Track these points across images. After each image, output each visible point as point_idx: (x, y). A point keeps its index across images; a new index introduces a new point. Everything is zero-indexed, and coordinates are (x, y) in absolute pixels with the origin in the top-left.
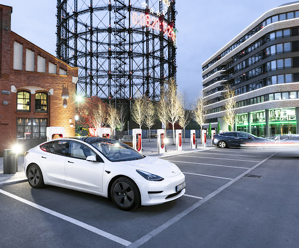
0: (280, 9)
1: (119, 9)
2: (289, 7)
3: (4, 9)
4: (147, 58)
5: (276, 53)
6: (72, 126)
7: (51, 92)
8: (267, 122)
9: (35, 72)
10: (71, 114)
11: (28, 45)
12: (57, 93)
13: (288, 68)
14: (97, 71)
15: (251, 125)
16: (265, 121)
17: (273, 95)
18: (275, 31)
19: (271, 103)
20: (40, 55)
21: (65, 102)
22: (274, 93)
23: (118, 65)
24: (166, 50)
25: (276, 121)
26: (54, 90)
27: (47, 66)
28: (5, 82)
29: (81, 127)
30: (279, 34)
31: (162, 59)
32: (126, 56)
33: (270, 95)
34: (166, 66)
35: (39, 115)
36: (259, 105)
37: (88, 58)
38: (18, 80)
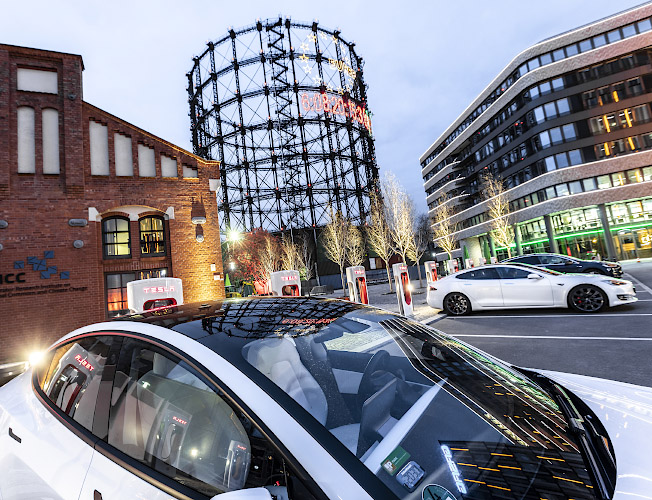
0: (540, 47)
1: (281, 92)
2: (554, 41)
3: (65, 61)
4: (333, 160)
5: (546, 118)
6: (217, 278)
7: (170, 212)
8: (550, 235)
9: (136, 176)
10: (212, 253)
11: (116, 126)
12: (182, 215)
13: (571, 140)
14: (258, 191)
15: (521, 245)
16: (545, 235)
17: (552, 189)
18: (537, 84)
19: (552, 204)
20: (143, 143)
21: (199, 231)
22: (554, 186)
23: (288, 177)
24: (359, 146)
25: (565, 233)
26: (176, 209)
27: (158, 163)
28: (76, 201)
29: (241, 281)
30: (545, 87)
31: (354, 158)
32: (299, 161)
33: (547, 190)
34: (362, 169)
35: (149, 262)
36: (530, 210)
37: (242, 171)
38: (102, 195)
